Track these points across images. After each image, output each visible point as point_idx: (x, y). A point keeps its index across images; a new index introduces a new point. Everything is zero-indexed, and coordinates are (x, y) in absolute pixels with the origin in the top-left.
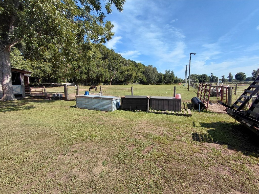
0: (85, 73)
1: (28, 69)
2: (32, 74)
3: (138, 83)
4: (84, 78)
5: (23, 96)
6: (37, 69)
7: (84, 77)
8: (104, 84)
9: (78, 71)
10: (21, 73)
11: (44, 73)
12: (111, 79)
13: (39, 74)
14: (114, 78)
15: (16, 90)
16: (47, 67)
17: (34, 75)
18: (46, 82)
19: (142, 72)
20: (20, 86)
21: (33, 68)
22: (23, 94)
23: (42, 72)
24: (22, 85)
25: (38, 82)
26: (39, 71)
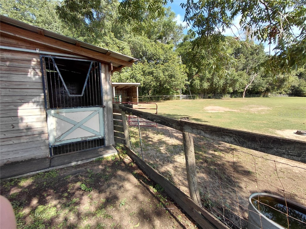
0: (208, 79)
1: (137, 75)
2: (142, 82)
3: (287, 94)
4: (206, 87)
5: (106, 143)
6: (149, 76)
7: (206, 85)
8: (231, 97)
9: (198, 76)
10: (106, 63)
11: (155, 81)
12: (245, 88)
13: (150, 82)
14: (251, 87)
15: (85, 125)
16: (160, 71)
17: (144, 84)
18: (157, 94)
19: (296, 75)
20: (100, 109)
21: (144, 74)
22: (106, 138)
23: (154, 79)
24: (104, 107)
25: (148, 95)
26: (150, 77)
